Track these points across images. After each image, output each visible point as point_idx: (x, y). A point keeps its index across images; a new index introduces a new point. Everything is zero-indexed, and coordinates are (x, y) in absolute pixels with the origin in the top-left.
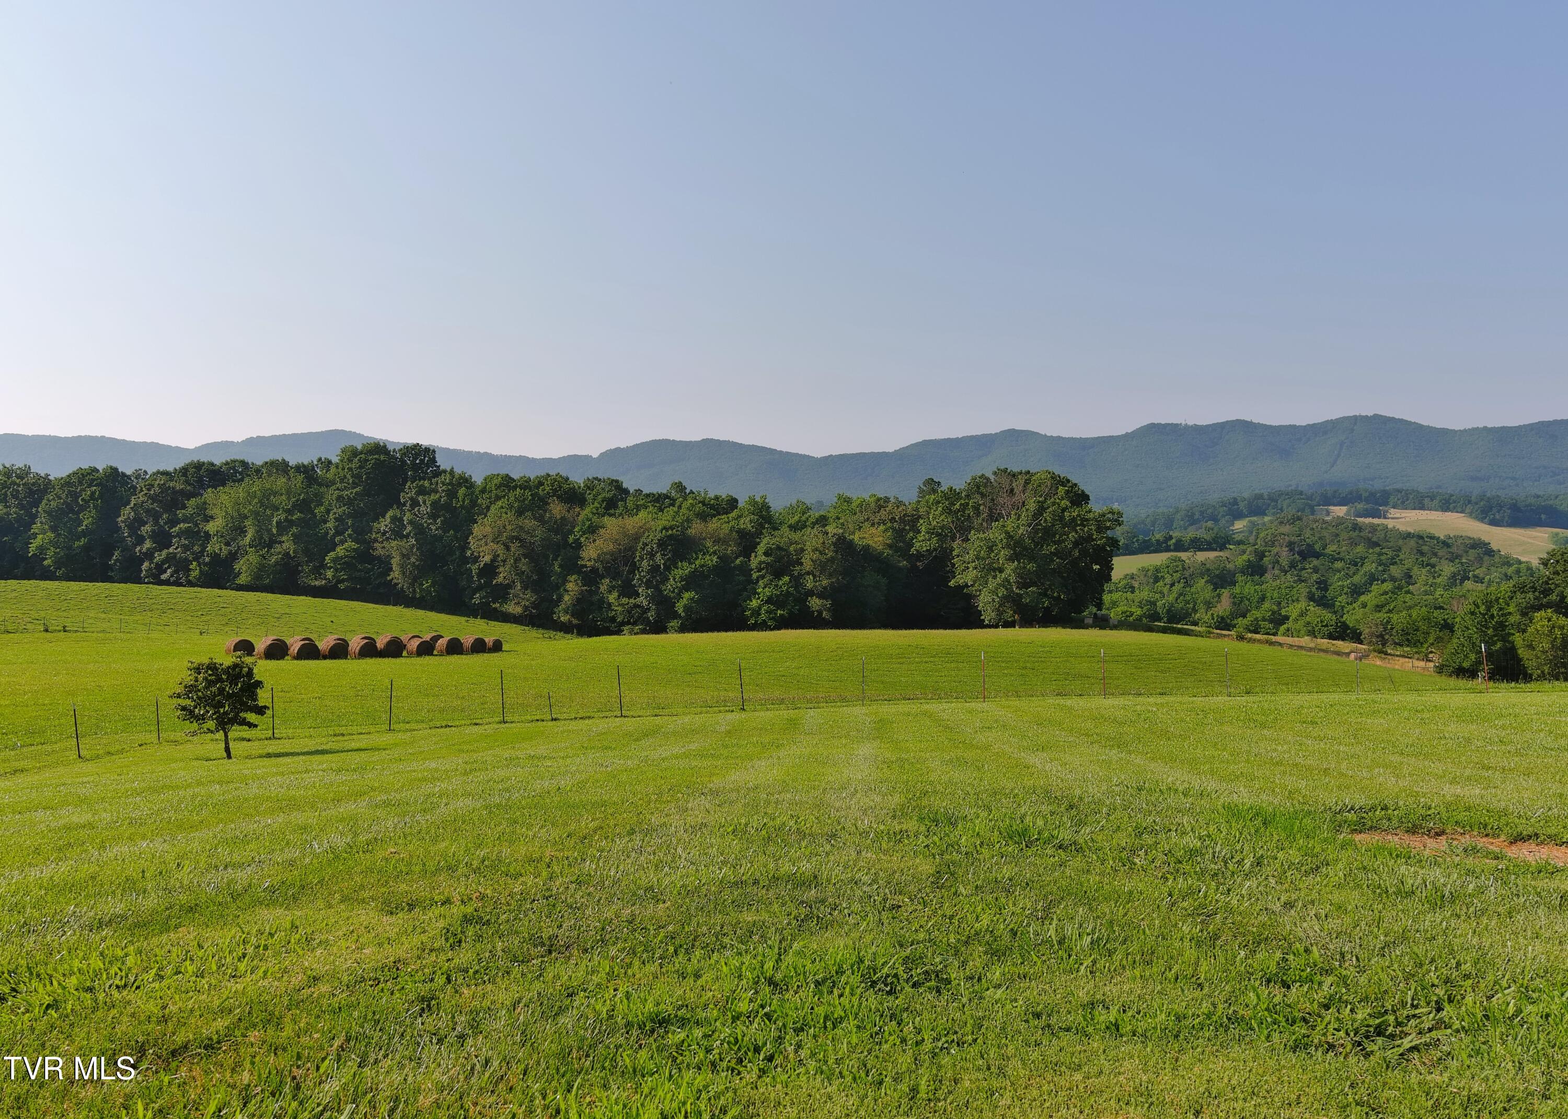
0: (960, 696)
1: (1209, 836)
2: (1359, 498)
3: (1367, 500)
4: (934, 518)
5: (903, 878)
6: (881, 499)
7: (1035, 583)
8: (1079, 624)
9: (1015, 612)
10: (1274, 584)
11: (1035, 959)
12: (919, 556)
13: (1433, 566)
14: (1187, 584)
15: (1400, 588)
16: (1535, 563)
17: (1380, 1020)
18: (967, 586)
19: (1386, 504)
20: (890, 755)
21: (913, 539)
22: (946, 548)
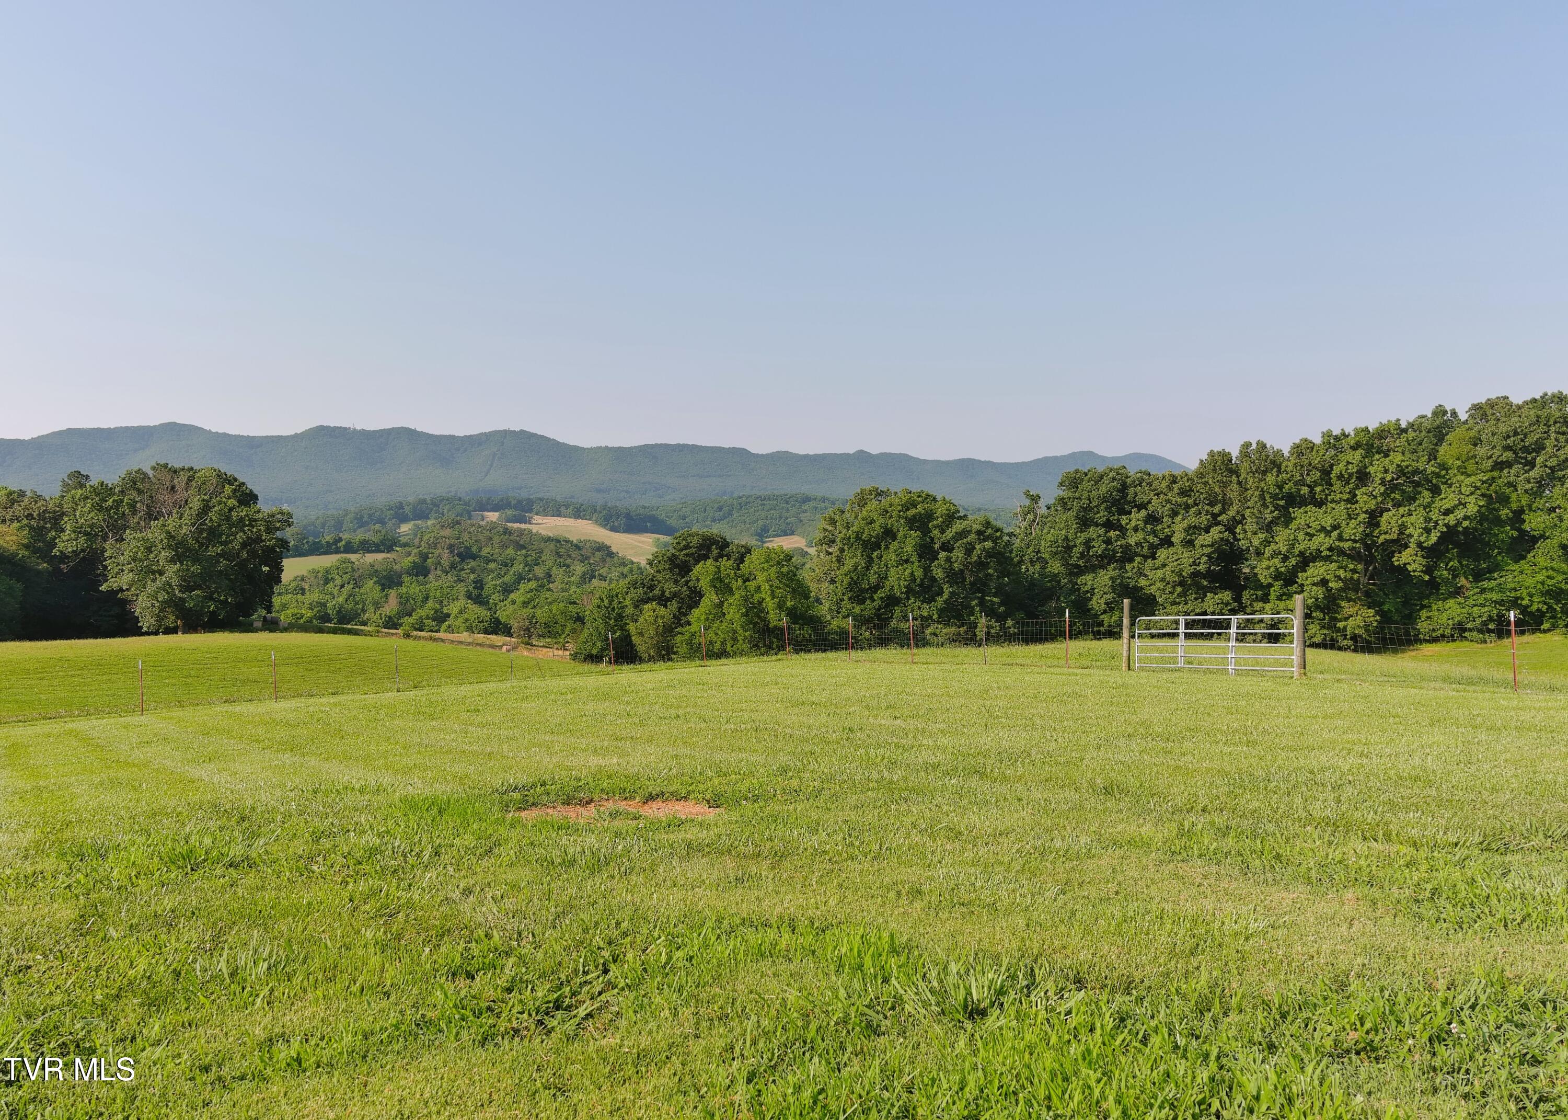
0: (113, 709)
1: (388, 832)
2: (508, 505)
3: (516, 508)
4: (82, 516)
5: (36, 930)
6: (14, 492)
7: (200, 586)
8: (248, 628)
9: (177, 618)
10: (437, 584)
11: (203, 1000)
12: (63, 557)
13: (568, 566)
14: (357, 585)
15: (542, 586)
16: (643, 563)
17: (559, 993)
18: (121, 590)
19: (530, 511)
20: (24, 784)
21: (56, 538)
22: (97, 549)
